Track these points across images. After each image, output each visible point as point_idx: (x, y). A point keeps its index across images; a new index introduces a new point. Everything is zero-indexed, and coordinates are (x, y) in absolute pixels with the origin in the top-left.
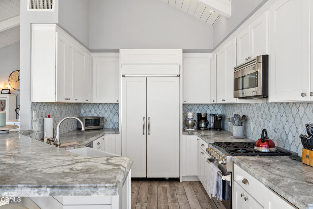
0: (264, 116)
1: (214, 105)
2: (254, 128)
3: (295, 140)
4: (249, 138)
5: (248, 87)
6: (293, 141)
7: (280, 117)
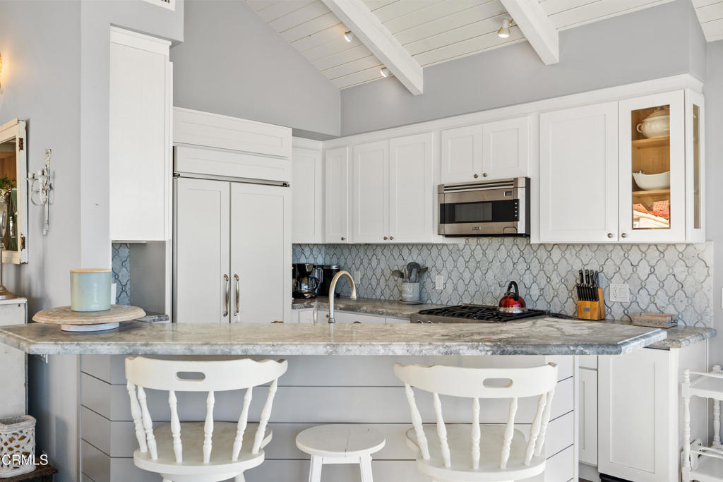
0: (472, 264)
1: (311, 247)
2: (445, 284)
3: (545, 294)
4: (429, 302)
5: (491, 220)
6: (539, 296)
7: (512, 265)
